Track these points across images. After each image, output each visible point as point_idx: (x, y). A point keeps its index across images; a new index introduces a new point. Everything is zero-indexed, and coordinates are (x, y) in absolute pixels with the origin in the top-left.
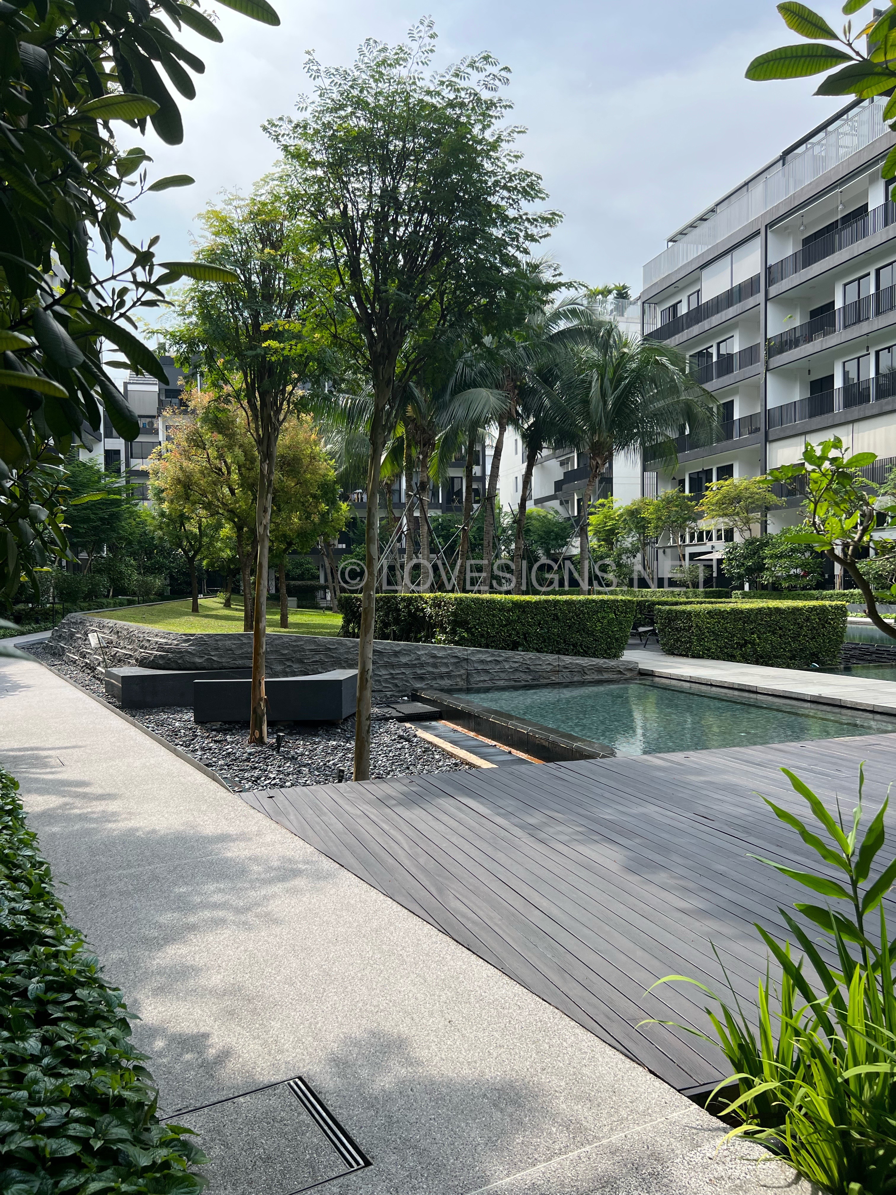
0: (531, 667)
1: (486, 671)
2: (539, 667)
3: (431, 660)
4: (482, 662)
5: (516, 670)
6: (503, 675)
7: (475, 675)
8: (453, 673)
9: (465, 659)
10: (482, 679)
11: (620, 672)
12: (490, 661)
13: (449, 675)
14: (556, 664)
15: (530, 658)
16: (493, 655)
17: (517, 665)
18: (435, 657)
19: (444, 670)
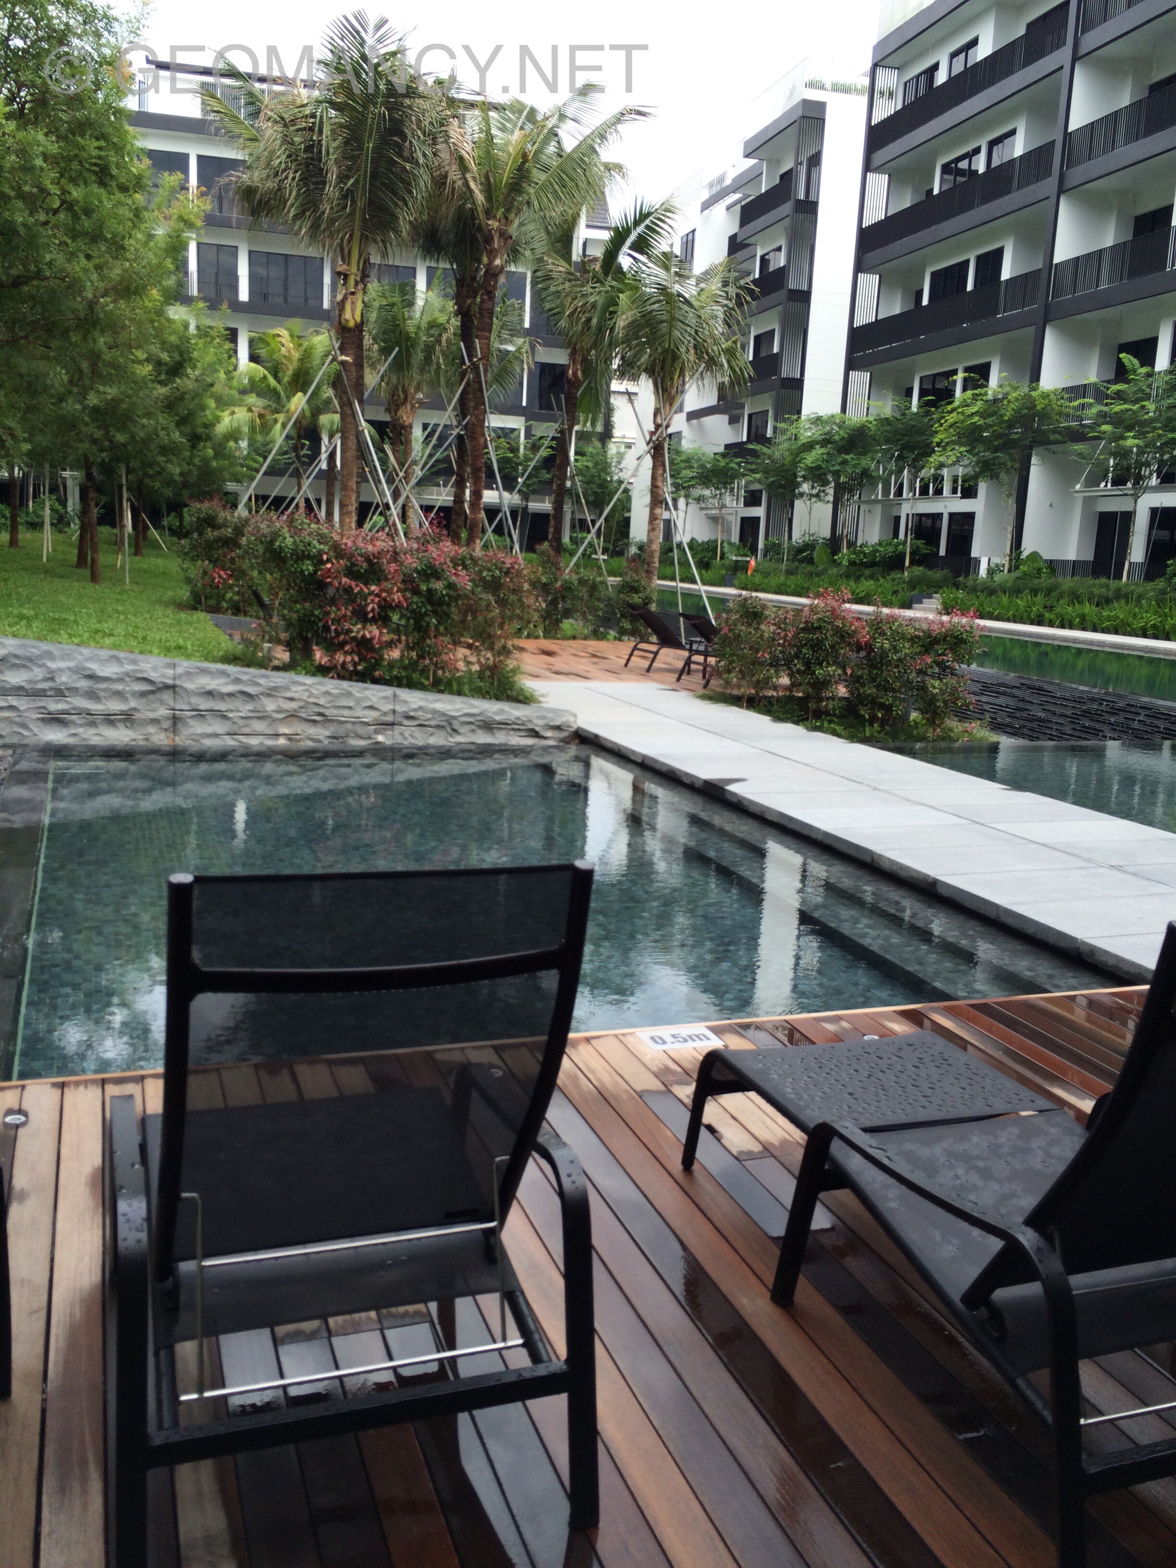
0: (328, 712)
1: (223, 716)
2: (346, 713)
3: (84, 684)
4: (210, 694)
5: (292, 716)
6: (259, 726)
7: (191, 722)
8: (138, 716)
9: (167, 687)
10: (209, 730)
11: (535, 734)
12: (231, 695)
13: (128, 718)
14: (387, 707)
15: (327, 693)
16: (237, 681)
17: (294, 705)
18: (92, 677)
19: (115, 706)
